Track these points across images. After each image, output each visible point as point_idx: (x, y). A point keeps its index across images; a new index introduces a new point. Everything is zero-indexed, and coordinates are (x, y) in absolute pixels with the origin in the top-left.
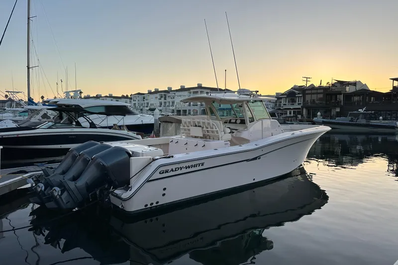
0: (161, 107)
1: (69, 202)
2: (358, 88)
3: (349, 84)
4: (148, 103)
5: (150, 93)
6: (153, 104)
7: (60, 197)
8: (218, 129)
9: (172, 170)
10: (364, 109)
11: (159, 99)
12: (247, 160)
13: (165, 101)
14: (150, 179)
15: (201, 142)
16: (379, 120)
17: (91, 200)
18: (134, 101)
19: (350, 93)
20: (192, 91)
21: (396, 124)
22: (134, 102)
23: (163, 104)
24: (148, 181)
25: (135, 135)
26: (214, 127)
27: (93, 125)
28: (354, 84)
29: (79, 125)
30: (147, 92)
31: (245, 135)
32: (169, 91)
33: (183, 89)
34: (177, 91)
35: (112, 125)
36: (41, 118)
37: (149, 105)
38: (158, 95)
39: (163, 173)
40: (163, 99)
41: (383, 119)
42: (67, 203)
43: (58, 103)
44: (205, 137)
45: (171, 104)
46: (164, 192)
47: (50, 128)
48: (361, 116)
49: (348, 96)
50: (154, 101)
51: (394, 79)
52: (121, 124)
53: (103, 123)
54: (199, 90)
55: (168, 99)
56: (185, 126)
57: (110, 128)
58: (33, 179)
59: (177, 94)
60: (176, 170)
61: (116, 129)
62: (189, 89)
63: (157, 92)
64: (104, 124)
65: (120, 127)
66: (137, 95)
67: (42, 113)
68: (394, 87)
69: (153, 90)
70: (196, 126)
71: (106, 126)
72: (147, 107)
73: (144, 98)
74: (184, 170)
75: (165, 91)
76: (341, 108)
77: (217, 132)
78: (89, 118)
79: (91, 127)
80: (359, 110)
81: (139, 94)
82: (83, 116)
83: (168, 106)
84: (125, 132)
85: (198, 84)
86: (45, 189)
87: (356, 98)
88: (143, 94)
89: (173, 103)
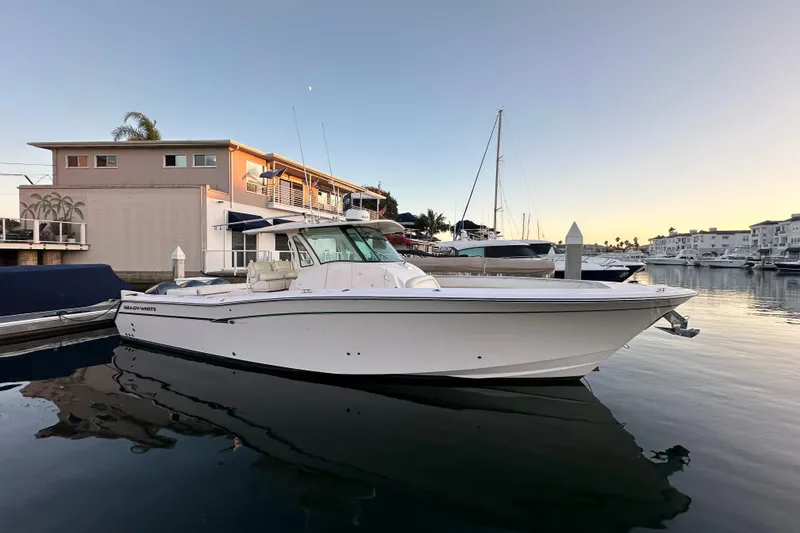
4: (785, 239)
5: (796, 218)
12: (211, 320)
18: (753, 236)
22: (755, 238)
37: (789, 241)
39: (127, 308)
60: (134, 309)
66: (761, 226)
73: (778, 230)
81: (768, 223)
88: (777, 223)
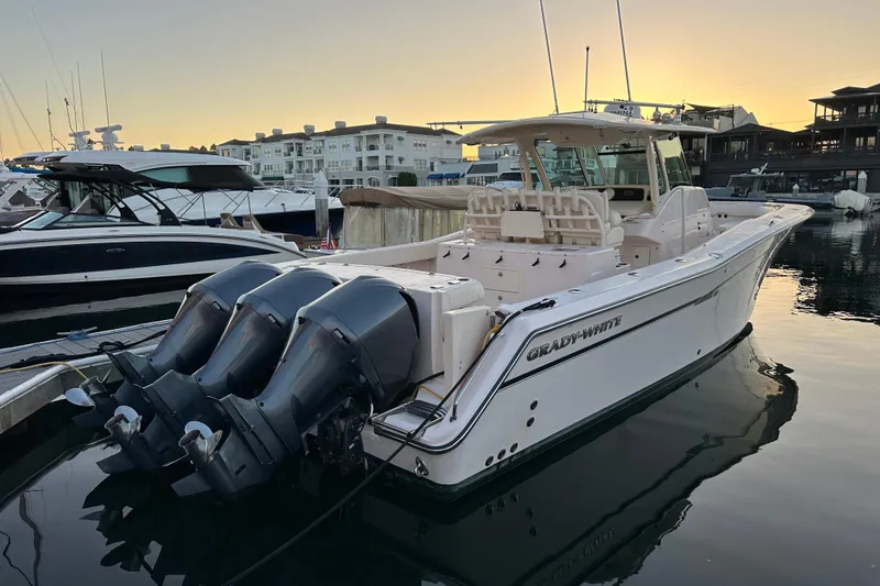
0: (291, 172)
1: (244, 466)
2: (738, 122)
3: (719, 113)
4: (258, 166)
5: (262, 140)
6: (269, 168)
7: (217, 457)
8: (597, 215)
9: (556, 347)
10: (763, 168)
11: (285, 155)
12: (696, 302)
13: (300, 159)
14: (510, 378)
15: (549, 255)
16: (791, 191)
17: (307, 452)
19: (724, 133)
20: (364, 133)
21: (833, 199)
23: (295, 166)
24: (504, 384)
25: (281, 242)
26: (586, 210)
27: (167, 218)
28: (730, 113)
29: (128, 216)
30: (254, 139)
31: (648, 229)
32: (308, 135)
33: (341, 130)
34: (328, 134)
35: (219, 216)
36: (9, 204)
37: (262, 168)
38: (282, 145)
39: (535, 356)
40: (294, 154)
41: (801, 191)
42: (237, 473)
43: (62, 161)
44: (553, 239)
45: (315, 166)
46: (533, 414)
47: (49, 227)
48: (756, 184)
49: (718, 141)
50: (273, 160)
51: (818, 102)
52: (242, 211)
53: (192, 210)
54: (381, 132)
55: (307, 155)
56: (480, 211)
57: (213, 223)
58: (87, 390)
59: (330, 141)
60: (563, 346)
61: (230, 227)
62: (355, 130)
63: (278, 137)
64: (196, 213)
65: (240, 221)
66: (229, 147)
67: (11, 191)
68: (818, 119)
69: (268, 134)
70: (519, 208)
71: (202, 217)
72: (257, 173)
73: (248, 153)
74: (581, 344)
75: (299, 136)
76: (703, 167)
77: (594, 223)
78: (157, 199)
79: (163, 223)
80: (753, 171)
81: (235, 142)
82: (140, 193)
83: (307, 171)
84: (255, 234)
85: (377, 118)
86: (144, 425)
87: (736, 145)
88: (246, 143)
89: (320, 162)
